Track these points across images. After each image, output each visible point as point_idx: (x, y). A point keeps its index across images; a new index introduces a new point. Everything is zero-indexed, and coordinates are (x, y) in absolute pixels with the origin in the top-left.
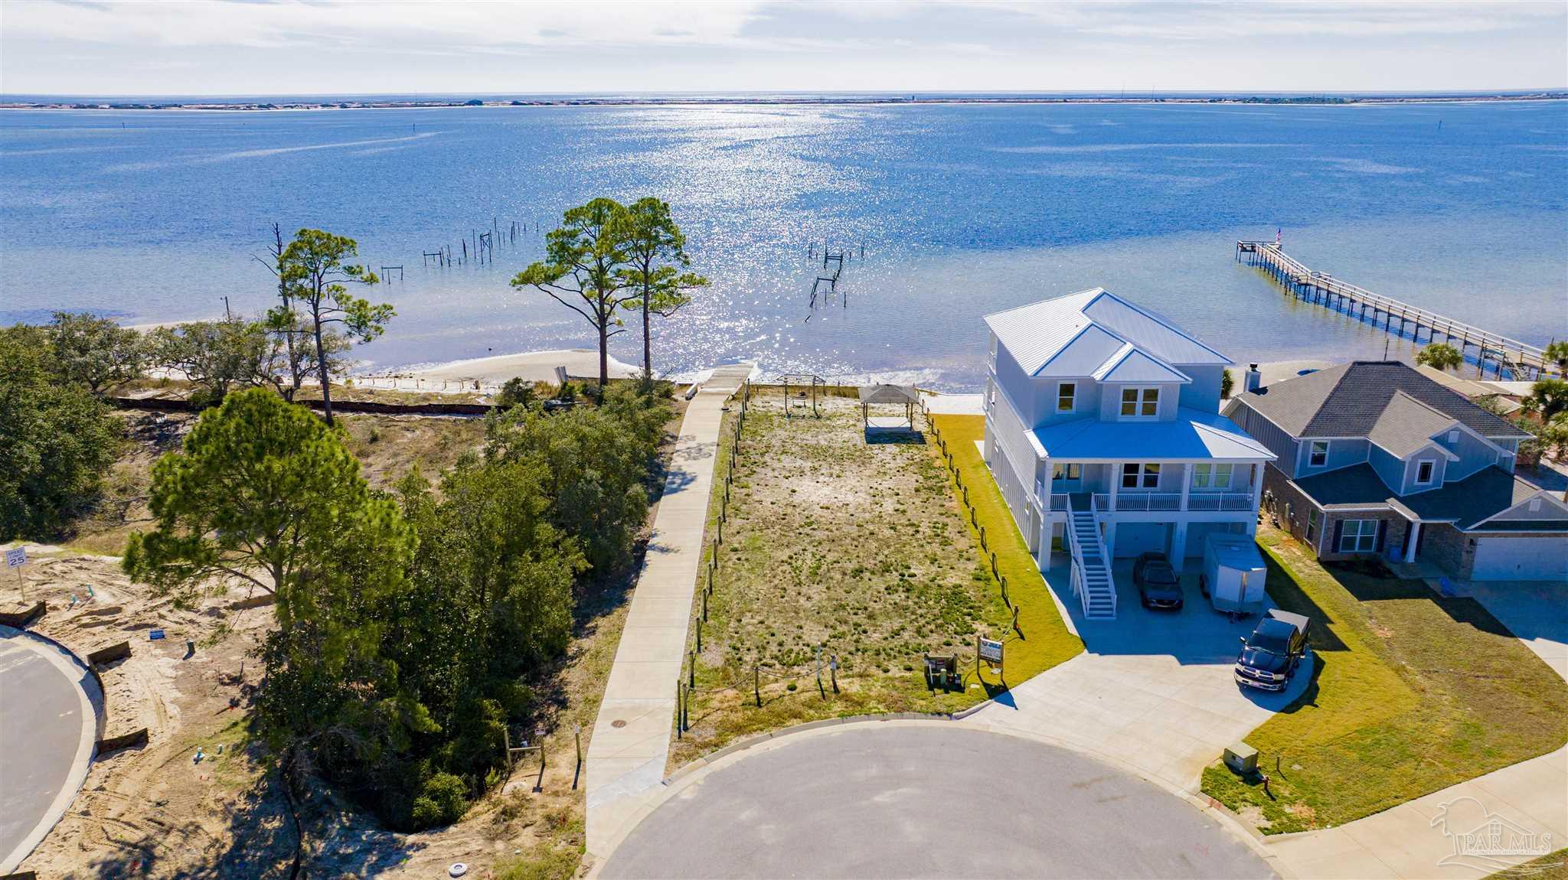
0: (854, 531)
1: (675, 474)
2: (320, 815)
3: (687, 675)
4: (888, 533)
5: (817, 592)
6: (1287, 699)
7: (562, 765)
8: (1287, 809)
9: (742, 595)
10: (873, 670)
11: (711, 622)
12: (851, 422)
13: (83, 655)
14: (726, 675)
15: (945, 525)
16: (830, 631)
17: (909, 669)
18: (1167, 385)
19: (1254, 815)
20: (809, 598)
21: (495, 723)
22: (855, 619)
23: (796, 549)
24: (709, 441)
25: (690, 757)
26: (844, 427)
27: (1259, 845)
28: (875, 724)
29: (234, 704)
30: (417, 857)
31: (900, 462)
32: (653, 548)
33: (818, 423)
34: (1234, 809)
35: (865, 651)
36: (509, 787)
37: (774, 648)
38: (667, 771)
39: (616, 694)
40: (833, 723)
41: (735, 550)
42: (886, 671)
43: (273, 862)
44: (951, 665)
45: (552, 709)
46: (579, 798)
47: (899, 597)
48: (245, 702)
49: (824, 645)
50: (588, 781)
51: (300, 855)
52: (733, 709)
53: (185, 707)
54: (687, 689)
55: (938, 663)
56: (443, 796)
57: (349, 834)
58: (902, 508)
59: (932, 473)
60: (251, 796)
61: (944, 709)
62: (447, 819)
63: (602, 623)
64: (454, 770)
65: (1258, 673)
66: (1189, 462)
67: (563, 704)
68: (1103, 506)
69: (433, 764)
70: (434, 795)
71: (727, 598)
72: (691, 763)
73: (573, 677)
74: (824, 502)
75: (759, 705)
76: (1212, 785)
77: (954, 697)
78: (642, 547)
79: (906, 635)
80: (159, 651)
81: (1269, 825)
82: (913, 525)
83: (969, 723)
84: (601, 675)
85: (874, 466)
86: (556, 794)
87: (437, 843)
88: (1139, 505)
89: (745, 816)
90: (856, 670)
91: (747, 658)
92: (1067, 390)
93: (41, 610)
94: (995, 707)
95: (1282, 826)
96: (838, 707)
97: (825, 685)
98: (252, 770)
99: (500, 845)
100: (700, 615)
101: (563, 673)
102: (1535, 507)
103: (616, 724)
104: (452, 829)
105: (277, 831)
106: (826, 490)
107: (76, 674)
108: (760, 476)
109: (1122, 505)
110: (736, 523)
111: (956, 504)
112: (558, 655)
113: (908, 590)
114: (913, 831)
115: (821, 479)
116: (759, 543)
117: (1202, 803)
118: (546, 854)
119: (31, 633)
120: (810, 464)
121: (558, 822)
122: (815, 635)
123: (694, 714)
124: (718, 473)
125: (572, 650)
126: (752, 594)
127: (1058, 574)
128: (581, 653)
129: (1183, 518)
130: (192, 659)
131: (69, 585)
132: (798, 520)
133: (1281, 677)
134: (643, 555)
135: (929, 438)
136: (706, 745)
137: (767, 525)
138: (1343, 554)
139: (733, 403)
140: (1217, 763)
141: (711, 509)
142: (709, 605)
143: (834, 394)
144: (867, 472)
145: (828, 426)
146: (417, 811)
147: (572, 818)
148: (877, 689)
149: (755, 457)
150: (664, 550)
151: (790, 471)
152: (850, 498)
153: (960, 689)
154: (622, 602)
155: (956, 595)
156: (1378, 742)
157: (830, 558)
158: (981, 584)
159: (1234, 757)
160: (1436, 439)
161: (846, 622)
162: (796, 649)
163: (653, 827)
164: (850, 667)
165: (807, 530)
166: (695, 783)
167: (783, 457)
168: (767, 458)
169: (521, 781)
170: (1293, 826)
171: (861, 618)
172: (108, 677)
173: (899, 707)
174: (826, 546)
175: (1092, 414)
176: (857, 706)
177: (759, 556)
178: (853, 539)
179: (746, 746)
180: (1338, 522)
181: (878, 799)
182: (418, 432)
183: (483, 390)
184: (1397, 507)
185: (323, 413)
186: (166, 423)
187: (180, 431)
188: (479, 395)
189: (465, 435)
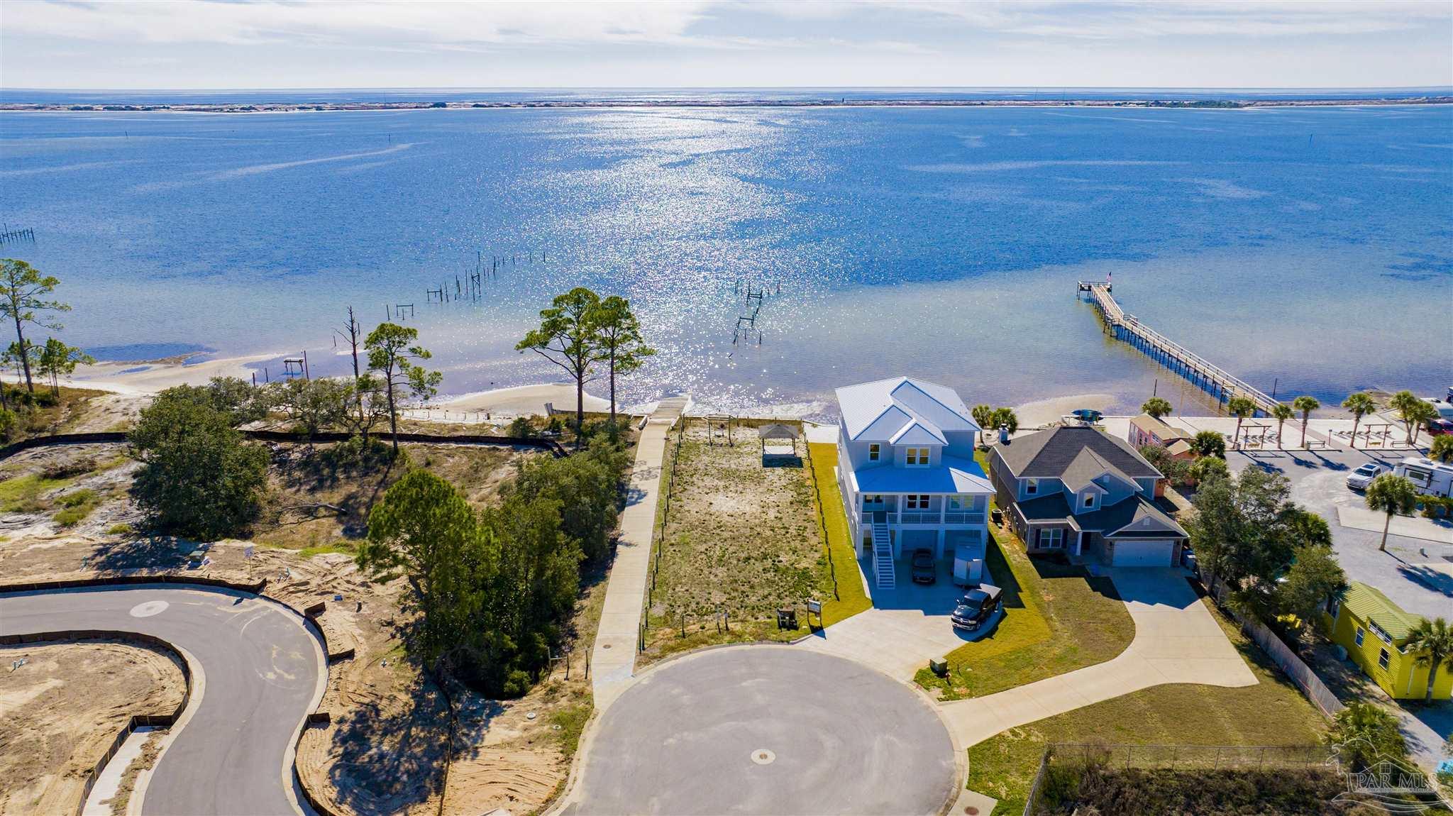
0: (748, 532)
1: (633, 491)
2: (456, 692)
3: (644, 620)
4: (769, 533)
5: (721, 572)
6: (976, 635)
7: (578, 667)
8: (955, 690)
9: (676, 574)
10: (749, 618)
11: (657, 590)
12: (754, 450)
13: (302, 610)
14: (666, 620)
15: (806, 528)
16: (727, 596)
17: (770, 617)
18: (933, 447)
19: (937, 692)
20: (716, 576)
21: (542, 646)
22: (743, 588)
23: (710, 544)
24: (656, 466)
25: (646, 663)
26: (748, 454)
27: (935, 706)
28: (747, 647)
29: (393, 637)
30: (509, 711)
31: (784, 482)
32: (621, 543)
33: (731, 450)
34: (928, 689)
35: (746, 607)
36: (551, 678)
37: (693, 606)
38: (634, 670)
39: (605, 630)
40: (724, 646)
41: (672, 545)
42: (757, 618)
43: (438, 713)
44: (792, 615)
45: (570, 639)
46: (589, 683)
47: (770, 575)
48: (398, 635)
49: (723, 604)
50: (592, 675)
51: (451, 709)
52: (669, 639)
53: (368, 638)
54: (644, 629)
55: (784, 614)
56: (519, 682)
57: (471, 701)
58: (779, 515)
59: (803, 490)
60: (416, 683)
61: (785, 639)
62: (521, 694)
63: (593, 591)
64: (522, 668)
65: (961, 620)
66: (944, 495)
67: (575, 636)
68: (894, 520)
69: (511, 666)
70: (513, 681)
71: (667, 575)
72: (647, 667)
73: (579, 622)
74: (730, 512)
75: (684, 637)
76: (921, 679)
77: (793, 632)
78: (614, 543)
79: (771, 598)
80: (340, 607)
81: (943, 697)
82: (785, 528)
83: (799, 646)
84: (595, 621)
85: (765, 485)
86: (576, 681)
87: (518, 705)
88: (916, 519)
89: (676, 691)
90: (739, 618)
91: (678, 611)
92: (876, 448)
93: (265, 583)
94: (814, 639)
95: (950, 697)
96: (727, 638)
97: (721, 626)
98: (414, 670)
99: (550, 705)
100: (651, 586)
101: (573, 620)
102: (1146, 523)
103: (605, 647)
104: (524, 698)
105: (435, 700)
106: (732, 503)
107: (299, 621)
108: (690, 492)
109: (905, 519)
110: (673, 526)
111: (814, 514)
112: (569, 610)
113: (776, 571)
114: (760, 699)
115: (730, 494)
116: (687, 540)
117: (913, 686)
118: (574, 708)
119: (263, 596)
120: (723, 483)
121: (579, 695)
122: (718, 597)
123: (648, 641)
124: (662, 490)
125: (577, 606)
126: (682, 573)
127: (866, 563)
128: (582, 608)
129: (942, 527)
130: (361, 612)
131: (273, 568)
132: (713, 524)
133: (974, 622)
134: (615, 548)
135: (806, 463)
136: (655, 658)
137: (693, 527)
138: (1042, 549)
139: (673, 433)
140: (925, 666)
141: (657, 517)
142: (656, 580)
143: (744, 426)
144: (760, 490)
145: (738, 452)
146: (506, 689)
147: (586, 692)
148: (750, 628)
149: (686, 478)
150: (628, 545)
151: (709, 489)
152: (747, 509)
153: (796, 628)
154: (604, 578)
155: (805, 574)
156: (1018, 658)
157: (731, 550)
158: (821, 567)
159: (934, 664)
160: (1095, 481)
161: (737, 590)
162: (706, 606)
163: (628, 696)
164: (736, 617)
165: (718, 531)
166: (649, 677)
167: (705, 478)
168: (694, 479)
169: (557, 675)
170: (957, 697)
171: (746, 588)
172: (319, 620)
173: (761, 638)
174: (729, 542)
175: (890, 463)
176: (738, 637)
177: (687, 548)
178: (746, 538)
179: (676, 658)
180: (1037, 530)
181: (744, 684)
182: (456, 458)
183: (493, 421)
184: (1070, 521)
185: (391, 443)
186: (280, 451)
187: (292, 457)
188: (492, 426)
189: (489, 461)
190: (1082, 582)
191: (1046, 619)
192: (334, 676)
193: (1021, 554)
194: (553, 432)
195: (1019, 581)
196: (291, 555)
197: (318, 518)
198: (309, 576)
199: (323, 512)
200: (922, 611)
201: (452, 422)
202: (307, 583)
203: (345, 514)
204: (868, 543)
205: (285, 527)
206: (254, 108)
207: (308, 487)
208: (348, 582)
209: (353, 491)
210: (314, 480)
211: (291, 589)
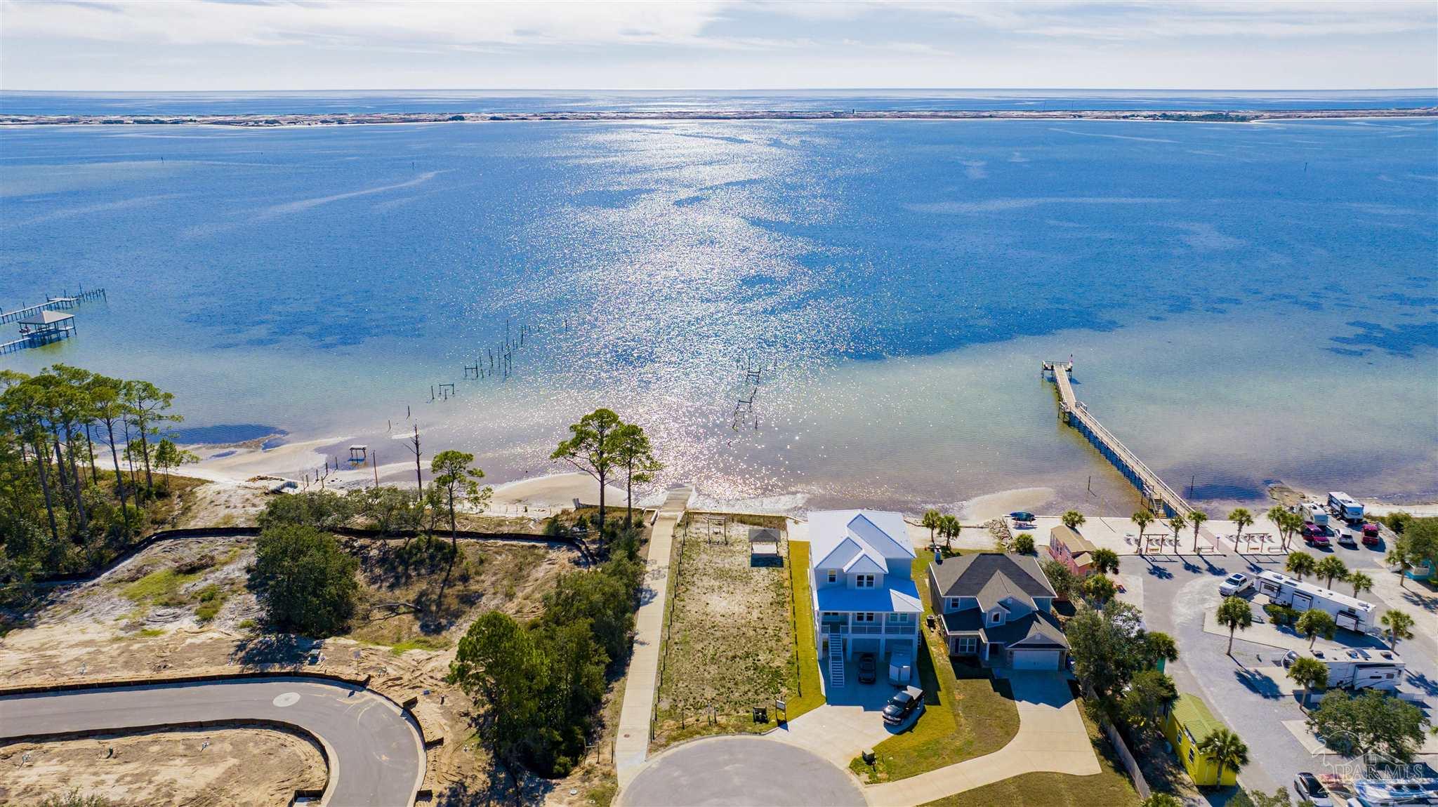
0: (735, 631)
1: (646, 591)
2: (519, 772)
3: (654, 716)
4: (752, 633)
5: (713, 669)
6: (901, 729)
7: (606, 752)
8: (879, 775)
9: (678, 671)
10: (733, 712)
11: (664, 686)
12: (745, 548)
13: (401, 702)
14: (670, 714)
15: (781, 628)
16: (717, 692)
17: (748, 712)
18: (878, 573)
19: (865, 777)
20: (709, 673)
21: (580, 737)
22: (729, 685)
23: (706, 643)
24: (664, 565)
25: (655, 751)
26: (739, 552)
27: (862, 788)
28: (729, 737)
29: (470, 726)
30: (558, 788)
31: (767, 582)
32: (637, 642)
33: (725, 548)
34: (858, 774)
35: (731, 702)
36: (587, 762)
37: (691, 700)
38: (647, 756)
39: (625, 722)
40: (713, 736)
41: (676, 643)
42: (738, 712)
43: (507, 789)
44: (764, 711)
45: (599, 729)
46: (614, 767)
47: (750, 673)
48: (473, 725)
49: (713, 699)
50: (617, 760)
51: (517, 787)
52: (673, 730)
53: (451, 727)
54: (654, 722)
55: (758, 711)
56: (564, 765)
57: (531, 779)
58: (761, 616)
59: (782, 591)
60: (490, 765)
61: (758, 731)
62: (564, 775)
63: (615, 685)
64: (566, 755)
65: (889, 717)
66: (884, 613)
67: (603, 727)
68: (846, 631)
69: (557, 752)
70: (560, 764)
71: (672, 673)
72: (656, 753)
73: (606, 713)
74: (723, 612)
75: (683, 728)
76: (855, 766)
77: (764, 726)
78: (631, 641)
79: (750, 694)
80: (428, 700)
81: (868, 781)
82: (765, 628)
83: (768, 737)
84: (618, 713)
85: (752, 585)
86: (605, 765)
87: (564, 783)
88: (862, 631)
89: (676, 774)
90: (725, 712)
91: (679, 705)
92: (833, 574)
93: (370, 677)
94: (780, 730)
95: (874, 780)
96: (716, 729)
97: (711, 719)
98: (487, 754)
99: (587, 784)
100: (659, 684)
101: (601, 711)
102: (1038, 638)
103: (626, 736)
104: (568, 778)
105: (505, 778)
106: (724, 603)
107: (399, 711)
108: (691, 592)
109: (855, 630)
110: (677, 625)
111: (788, 615)
112: (598, 703)
113: (755, 669)
114: (737, 781)
115: (724, 595)
116: (688, 639)
117: (848, 772)
118: (604, 787)
119: (369, 690)
120: (718, 583)
121: (607, 776)
122: (710, 693)
123: (657, 732)
124: (669, 592)
125: (604, 700)
126: (683, 670)
127: (824, 663)
128: (608, 701)
129: (883, 637)
130: (444, 704)
131: (373, 664)
132: (708, 624)
133: (899, 719)
134: (632, 646)
135: (786, 562)
136: (661, 746)
137: (693, 627)
138: (961, 653)
139: (679, 529)
140: (859, 755)
141: (665, 618)
142: (664, 677)
143: (738, 522)
144: (747, 591)
145: (730, 551)
146: (555, 771)
147: (612, 774)
148: (733, 721)
149: (689, 578)
150: (642, 644)
151: (707, 589)
152: (736, 609)
153: (767, 722)
154: (624, 674)
155: (776, 673)
156: (928, 749)
157: (721, 649)
158: (790, 666)
159: (866, 754)
160: (1001, 603)
161: (724, 687)
162: (701, 701)
163: (642, 778)
164: (723, 710)
165: (712, 631)
166: (657, 761)
167: (704, 578)
168: (695, 579)
169: (590, 760)
170: (879, 781)
171: (731, 685)
172: (413, 710)
173: (740, 730)
174: (720, 641)
175: (843, 586)
176: (723, 729)
177: (687, 647)
178: (734, 637)
179: (677, 746)
180: (957, 639)
181: (727, 768)
182: (504, 556)
183: (531, 514)
184: (981, 633)
185: (449, 540)
186: (362, 547)
187: (371, 554)
188: (530, 520)
189: (530, 559)
190: (987, 684)
191: (955, 716)
192: (431, 759)
193: (945, 657)
194: (580, 528)
195: (940, 681)
196: (385, 652)
197: (400, 614)
198: (402, 672)
199: (403, 609)
200: (862, 707)
201: (496, 515)
202: (401, 678)
203: (420, 611)
204: (825, 647)
205: (375, 623)
206: (278, 122)
207: (388, 584)
208: (432, 677)
209: (424, 588)
210: (392, 577)
211: (390, 683)
